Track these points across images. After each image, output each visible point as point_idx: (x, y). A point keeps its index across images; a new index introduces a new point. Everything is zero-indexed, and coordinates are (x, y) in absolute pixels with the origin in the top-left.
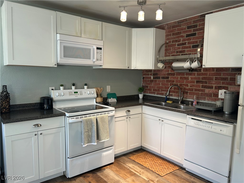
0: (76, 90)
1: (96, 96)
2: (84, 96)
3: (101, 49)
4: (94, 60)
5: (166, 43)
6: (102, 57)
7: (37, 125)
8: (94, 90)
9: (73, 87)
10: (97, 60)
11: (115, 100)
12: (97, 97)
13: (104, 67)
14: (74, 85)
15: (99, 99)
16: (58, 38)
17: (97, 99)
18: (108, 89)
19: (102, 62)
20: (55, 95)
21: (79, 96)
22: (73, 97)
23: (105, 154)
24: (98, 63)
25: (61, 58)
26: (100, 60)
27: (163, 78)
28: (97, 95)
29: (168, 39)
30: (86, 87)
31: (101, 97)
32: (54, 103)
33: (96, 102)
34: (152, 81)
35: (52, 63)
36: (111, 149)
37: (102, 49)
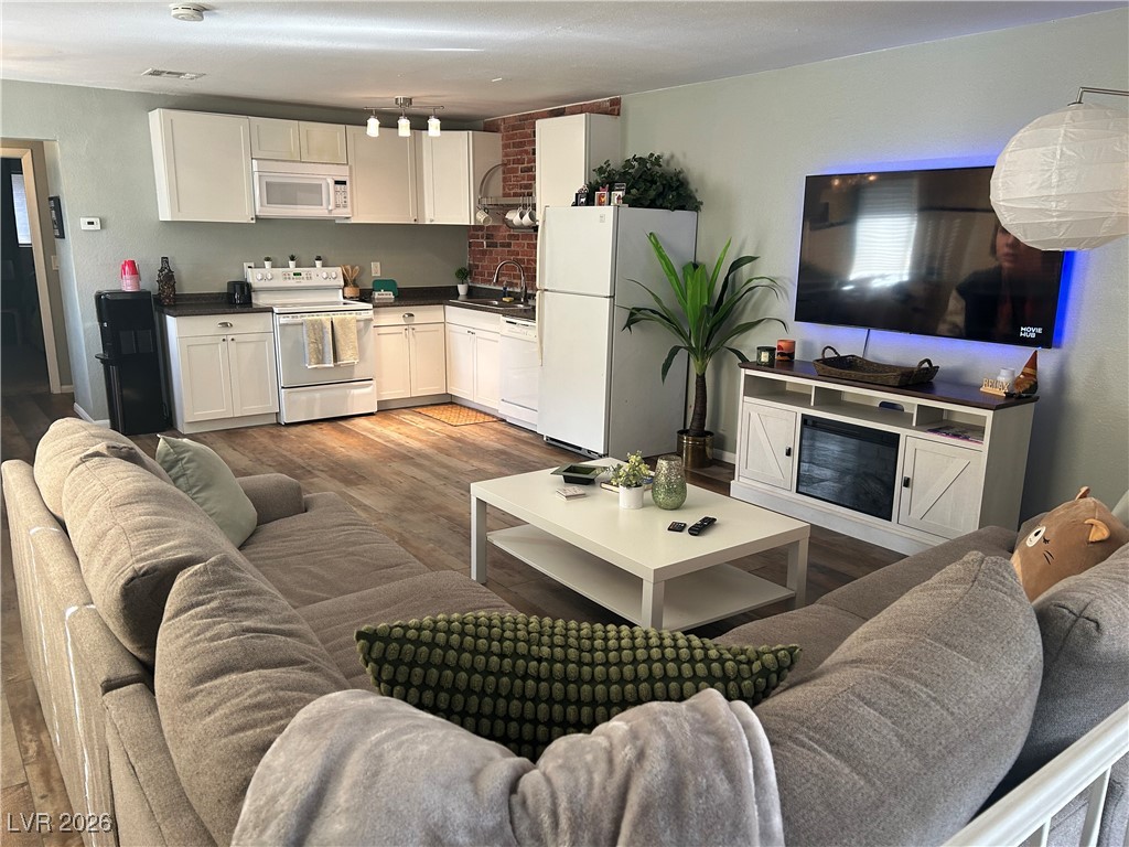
0: (298, 270)
1: (342, 283)
2: (315, 282)
3: (344, 183)
4: (330, 208)
5: (504, 165)
6: (348, 200)
7: (225, 325)
8: (339, 270)
9: (292, 264)
10: (337, 206)
11: (390, 296)
12: (345, 286)
13: (353, 221)
14: (292, 259)
15: (349, 291)
16: (255, 169)
17: (346, 289)
18: (376, 270)
19: (348, 210)
20: (254, 277)
21: (304, 283)
22: (292, 283)
23: (356, 392)
24: (340, 213)
25: (262, 205)
26: (345, 207)
27: (503, 245)
28: (345, 281)
29: (506, 155)
30: (318, 263)
31: (355, 285)
32: (253, 294)
33: (344, 298)
34: (484, 253)
35: (245, 217)
36: (368, 386)
37: (348, 183)
